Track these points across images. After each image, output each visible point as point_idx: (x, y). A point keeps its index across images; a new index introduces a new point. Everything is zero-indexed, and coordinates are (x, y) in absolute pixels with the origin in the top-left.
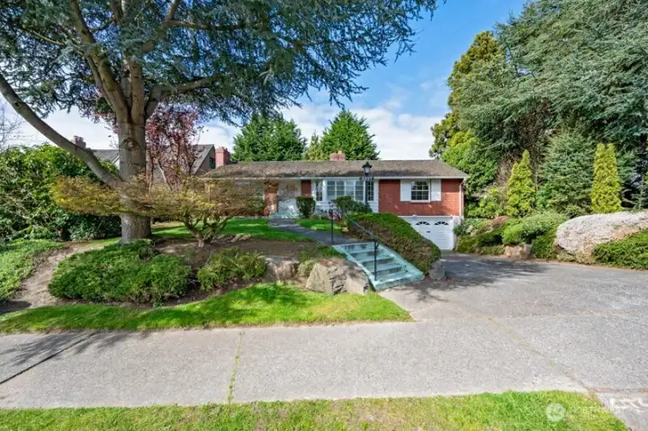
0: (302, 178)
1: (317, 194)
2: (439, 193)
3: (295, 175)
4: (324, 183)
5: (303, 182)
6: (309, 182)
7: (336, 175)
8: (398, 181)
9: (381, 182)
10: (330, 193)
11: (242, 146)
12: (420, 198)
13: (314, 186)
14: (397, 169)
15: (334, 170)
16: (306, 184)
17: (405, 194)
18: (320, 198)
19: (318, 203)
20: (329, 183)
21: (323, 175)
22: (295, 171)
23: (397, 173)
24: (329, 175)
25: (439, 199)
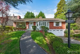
0: (34, 21)
1: (37, 25)
2: (61, 25)
3: (32, 21)
4: (38, 23)
5: (34, 22)
6: (35, 22)
7: (41, 21)
8: (53, 22)
9: (50, 22)
10: (40, 25)
11: (25, 17)
12: (57, 26)
13: (36, 23)
14: (52, 20)
15: (40, 20)
16: (35, 23)
17: (55, 25)
18: (37, 26)
19: (37, 27)
20: (39, 22)
21: (38, 21)
22: (32, 20)
23: (53, 21)
24: (39, 21)
25: (61, 26)
